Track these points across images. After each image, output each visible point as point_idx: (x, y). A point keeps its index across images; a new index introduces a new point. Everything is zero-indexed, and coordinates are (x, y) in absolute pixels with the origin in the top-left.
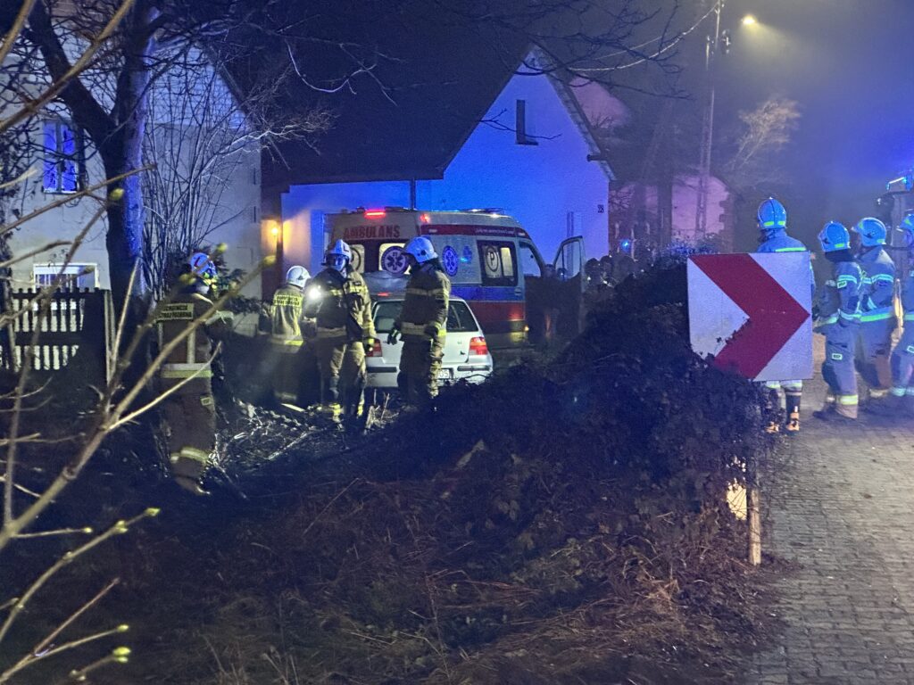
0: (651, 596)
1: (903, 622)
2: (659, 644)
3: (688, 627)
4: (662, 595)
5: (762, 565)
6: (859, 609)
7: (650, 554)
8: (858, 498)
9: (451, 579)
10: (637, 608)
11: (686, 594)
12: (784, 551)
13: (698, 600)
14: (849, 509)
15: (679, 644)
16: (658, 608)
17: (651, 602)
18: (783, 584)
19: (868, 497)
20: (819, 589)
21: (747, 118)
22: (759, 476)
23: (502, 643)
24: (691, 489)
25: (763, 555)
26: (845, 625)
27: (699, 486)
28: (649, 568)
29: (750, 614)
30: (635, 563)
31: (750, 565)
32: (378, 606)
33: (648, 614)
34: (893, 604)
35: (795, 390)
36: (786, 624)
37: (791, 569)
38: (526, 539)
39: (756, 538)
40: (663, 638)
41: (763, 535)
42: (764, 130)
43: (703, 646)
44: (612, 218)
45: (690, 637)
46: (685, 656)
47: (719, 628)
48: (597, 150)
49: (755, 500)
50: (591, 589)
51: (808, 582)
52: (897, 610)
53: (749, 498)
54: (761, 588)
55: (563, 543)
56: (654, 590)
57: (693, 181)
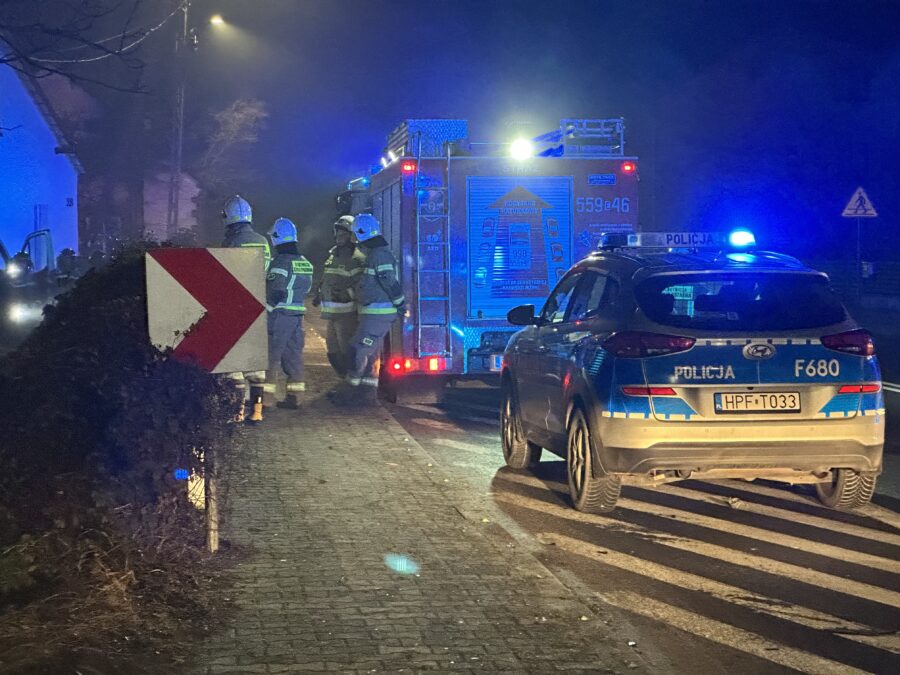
0: (106, 588)
1: (348, 599)
2: (111, 635)
3: (142, 616)
4: (117, 586)
5: (219, 552)
6: (308, 589)
7: (106, 546)
8: (315, 484)
10: (90, 601)
11: (142, 585)
12: (242, 537)
13: (153, 589)
14: (304, 495)
15: (131, 634)
16: (113, 601)
17: (105, 594)
18: (243, 568)
19: (323, 482)
20: (272, 572)
21: (217, 116)
22: (217, 465)
24: (148, 479)
25: (222, 542)
26: (294, 605)
27: (156, 477)
28: (104, 560)
29: (204, 599)
30: (90, 556)
31: (207, 552)
33: (102, 607)
34: (340, 583)
35: (258, 381)
36: (239, 608)
37: (247, 553)
39: (214, 526)
40: (115, 630)
41: (221, 522)
42: (234, 128)
43: (155, 634)
44: (83, 211)
45: (143, 627)
46: (137, 645)
47: (173, 616)
48: (65, 142)
49: (213, 489)
50: (44, 584)
51: (261, 565)
52: (343, 589)
53: (207, 488)
54: (217, 574)
55: (17, 539)
56: (108, 582)
57: (163, 177)
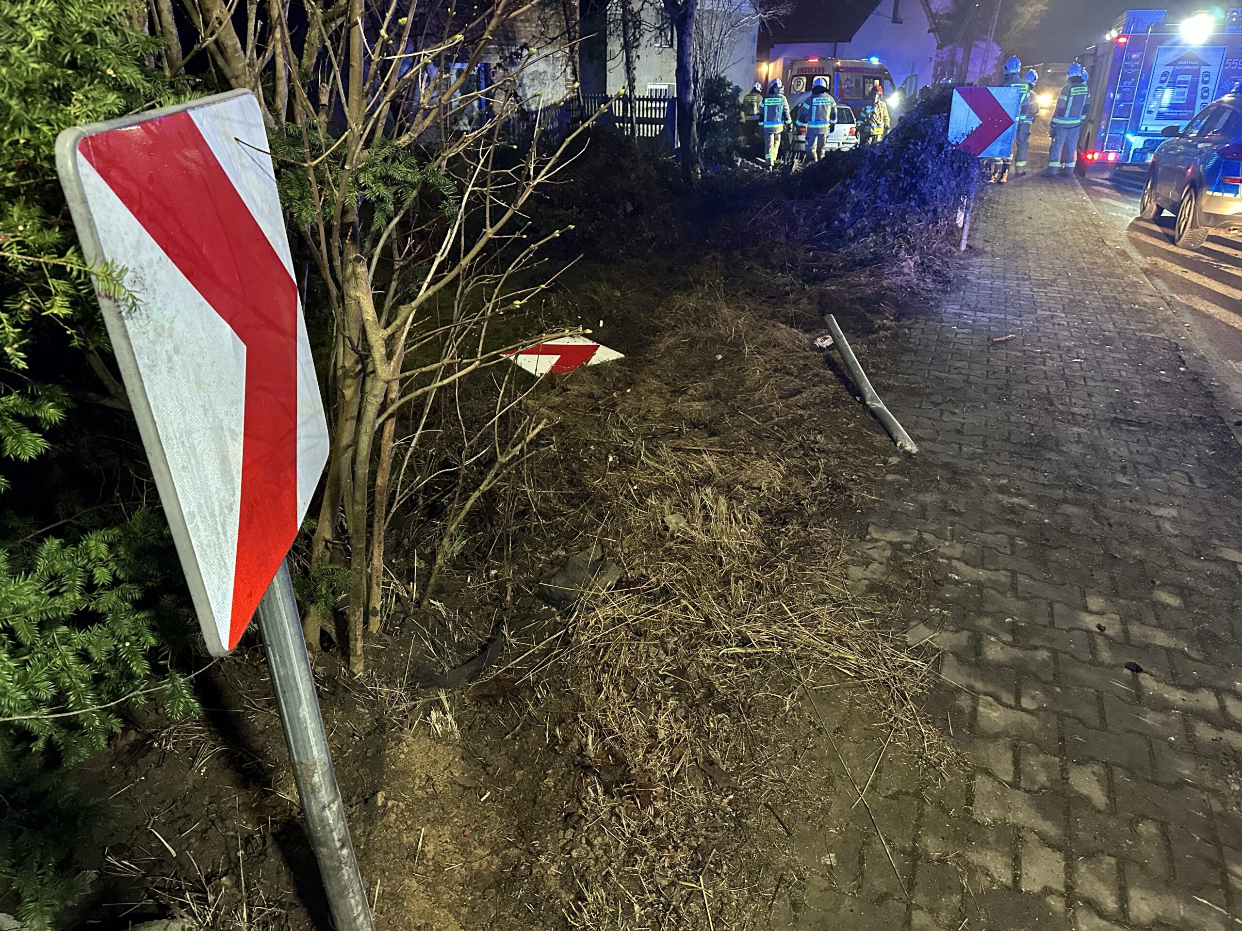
0: (904, 263)
1: (1028, 282)
2: (902, 287)
3: (918, 279)
4: (909, 264)
5: (966, 251)
6: (1007, 275)
7: (908, 243)
8: (1027, 219)
9: (810, 250)
10: (895, 269)
11: (922, 264)
12: (978, 244)
13: (928, 266)
14: (1019, 224)
15: (911, 288)
16: (906, 270)
17: (903, 267)
18: (976, 261)
19: (1031, 218)
20: (990, 264)
21: (1020, 10)
22: (972, 205)
23: (827, 283)
24: (935, 211)
25: (967, 245)
26: (998, 283)
27: (940, 210)
28: (906, 249)
29: (952, 275)
30: (901, 247)
31: (959, 250)
32: (774, 261)
33: (900, 273)
34: (1025, 274)
35: (1008, 161)
36: (968, 281)
37: (980, 253)
38: (851, 232)
39: (965, 237)
40: (904, 284)
41: (969, 236)
42: (1028, 16)
43: (923, 289)
44: (938, 64)
45: (918, 285)
46: (913, 294)
47: (934, 281)
48: (934, 26)
49: (967, 218)
50: (877, 258)
51: (986, 260)
52: (1026, 277)
53: (965, 217)
54: (962, 262)
55: (868, 236)
56: (906, 260)
57: (983, 45)
